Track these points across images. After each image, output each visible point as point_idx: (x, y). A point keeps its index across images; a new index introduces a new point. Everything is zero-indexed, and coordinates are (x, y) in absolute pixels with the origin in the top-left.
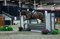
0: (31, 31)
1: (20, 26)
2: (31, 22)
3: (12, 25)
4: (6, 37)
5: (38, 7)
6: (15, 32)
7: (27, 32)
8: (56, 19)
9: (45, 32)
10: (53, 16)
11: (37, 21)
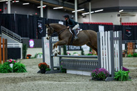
0: (68, 72)
1: (42, 62)
2: (68, 52)
3: (24, 58)
4: (10, 87)
5: (84, 17)
6: (30, 75)
7: (58, 75)
8: (123, 45)
9: (100, 76)
10: (117, 39)
11: (81, 49)
